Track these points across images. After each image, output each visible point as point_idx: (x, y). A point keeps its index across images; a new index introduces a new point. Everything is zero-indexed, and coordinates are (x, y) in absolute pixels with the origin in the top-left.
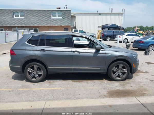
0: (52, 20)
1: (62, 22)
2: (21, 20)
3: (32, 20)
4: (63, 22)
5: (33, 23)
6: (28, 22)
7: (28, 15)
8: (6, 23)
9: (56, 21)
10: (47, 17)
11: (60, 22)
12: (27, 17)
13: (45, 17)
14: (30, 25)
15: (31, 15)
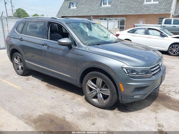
0: (144, 7)
1: (156, 9)
2: (108, 8)
3: (119, 7)
4: (158, 9)
5: (119, 11)
6: (115, 10)
7: (116, 2)
8: (93, 12)
9: (148, 8)
10: (137, 3)
11: (154, 10)
12: (114, 5)
13: (136, 3)
14: (116, 14)
15: (119, 2)
